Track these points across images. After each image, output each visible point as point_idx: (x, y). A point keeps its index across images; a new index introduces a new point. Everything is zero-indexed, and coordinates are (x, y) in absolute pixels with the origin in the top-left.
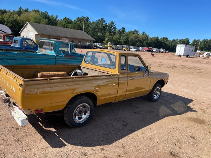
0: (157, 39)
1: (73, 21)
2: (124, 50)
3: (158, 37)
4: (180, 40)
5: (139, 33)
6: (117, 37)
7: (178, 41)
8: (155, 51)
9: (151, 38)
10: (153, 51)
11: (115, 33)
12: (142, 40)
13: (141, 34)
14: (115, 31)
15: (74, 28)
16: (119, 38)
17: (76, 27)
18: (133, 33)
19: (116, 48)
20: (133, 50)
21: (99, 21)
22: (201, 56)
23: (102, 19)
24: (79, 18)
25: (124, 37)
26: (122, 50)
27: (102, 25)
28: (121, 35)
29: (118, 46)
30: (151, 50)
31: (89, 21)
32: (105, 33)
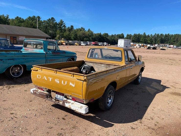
0: (100, 35)
1: (25, 19)
2: (76, 44)
3: (100, 33)
4: (117, 35)
5: (85, 30)
6: (67, 34)
7: (116, 36)
8: (100, 44)
9: (95, 34)
10: (99, 44)
11: (65, 30)
12: (89, 36)
13: (87, 31)
14: (65, 29)
15: (27, 27)
16: (69, 35)
17: (29, 25)
18: (81, 31)
19: (69, 43)
20: (83, 44)
21: (50, 20)
22: (135, 47)
23: (53, 18)
24: (30, 17)
25: (73, 34)
26: (74, 45)
27: (53, 23)
28: (70, 32)
29: (70, 41)
30: (97, 44)
31: (40, 20)
32: (56, 30)
